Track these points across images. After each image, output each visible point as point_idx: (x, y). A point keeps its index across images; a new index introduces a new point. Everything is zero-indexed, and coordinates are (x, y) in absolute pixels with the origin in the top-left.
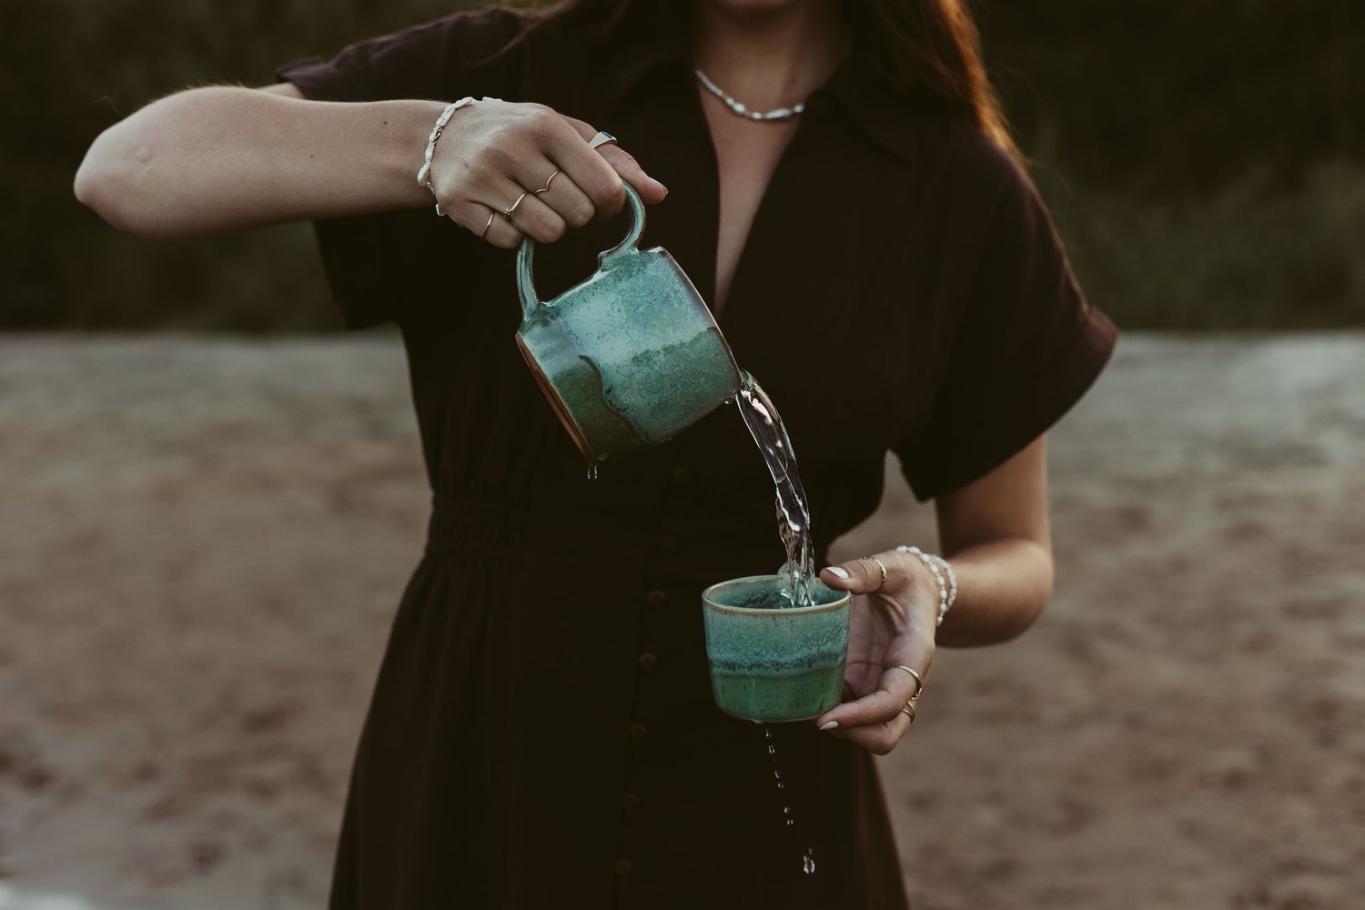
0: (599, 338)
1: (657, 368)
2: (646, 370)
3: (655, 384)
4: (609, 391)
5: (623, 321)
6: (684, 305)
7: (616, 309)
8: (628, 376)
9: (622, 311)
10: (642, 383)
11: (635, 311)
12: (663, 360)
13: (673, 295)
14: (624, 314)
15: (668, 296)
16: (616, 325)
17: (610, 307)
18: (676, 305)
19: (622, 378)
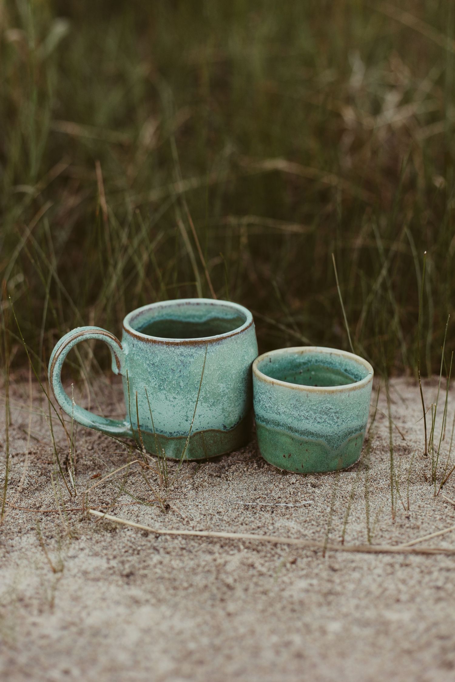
0: (187, 420)
1: (227, 391)
2: (225, 399)
3: (236, 394)
4: (225, 427)
5: (184, 400)
6: (195, 354)
7: (172, 399)
8: (223, 412)
9: (176, 397)
10: (231, 403)
11: (181, 389)
12: (224, 385)
13: (183, 358)
14: (179, 397)
15: (182, 362)
16: (184, 405)
17: (168, 402)
18: (192, 360)
19: (222, 416)
